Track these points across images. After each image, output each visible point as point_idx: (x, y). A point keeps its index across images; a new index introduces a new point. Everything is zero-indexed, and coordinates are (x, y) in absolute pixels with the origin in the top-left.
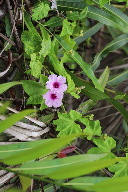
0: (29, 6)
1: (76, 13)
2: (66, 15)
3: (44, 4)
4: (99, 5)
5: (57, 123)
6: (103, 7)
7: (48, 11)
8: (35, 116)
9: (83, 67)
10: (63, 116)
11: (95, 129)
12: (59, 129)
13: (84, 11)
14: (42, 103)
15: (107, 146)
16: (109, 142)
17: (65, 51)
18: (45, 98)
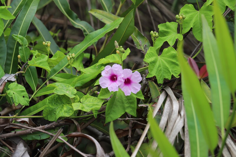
0: (11, 109)
1: (21, 50)
2: (23, 62)
3: (8, 89)
4: (11, 20)
5: (161, 78)
6: (13, 15)
7: (17, 85)
8: (152, 106)
9: (90, 44)
10: (152, 70)
11: (169, 30)
12: (169, 75)
13: (18, 40)
14: (135, 97)
15: (191, 16)
16: (186, 12)
17: (69, 65)
18: (129, 93)
